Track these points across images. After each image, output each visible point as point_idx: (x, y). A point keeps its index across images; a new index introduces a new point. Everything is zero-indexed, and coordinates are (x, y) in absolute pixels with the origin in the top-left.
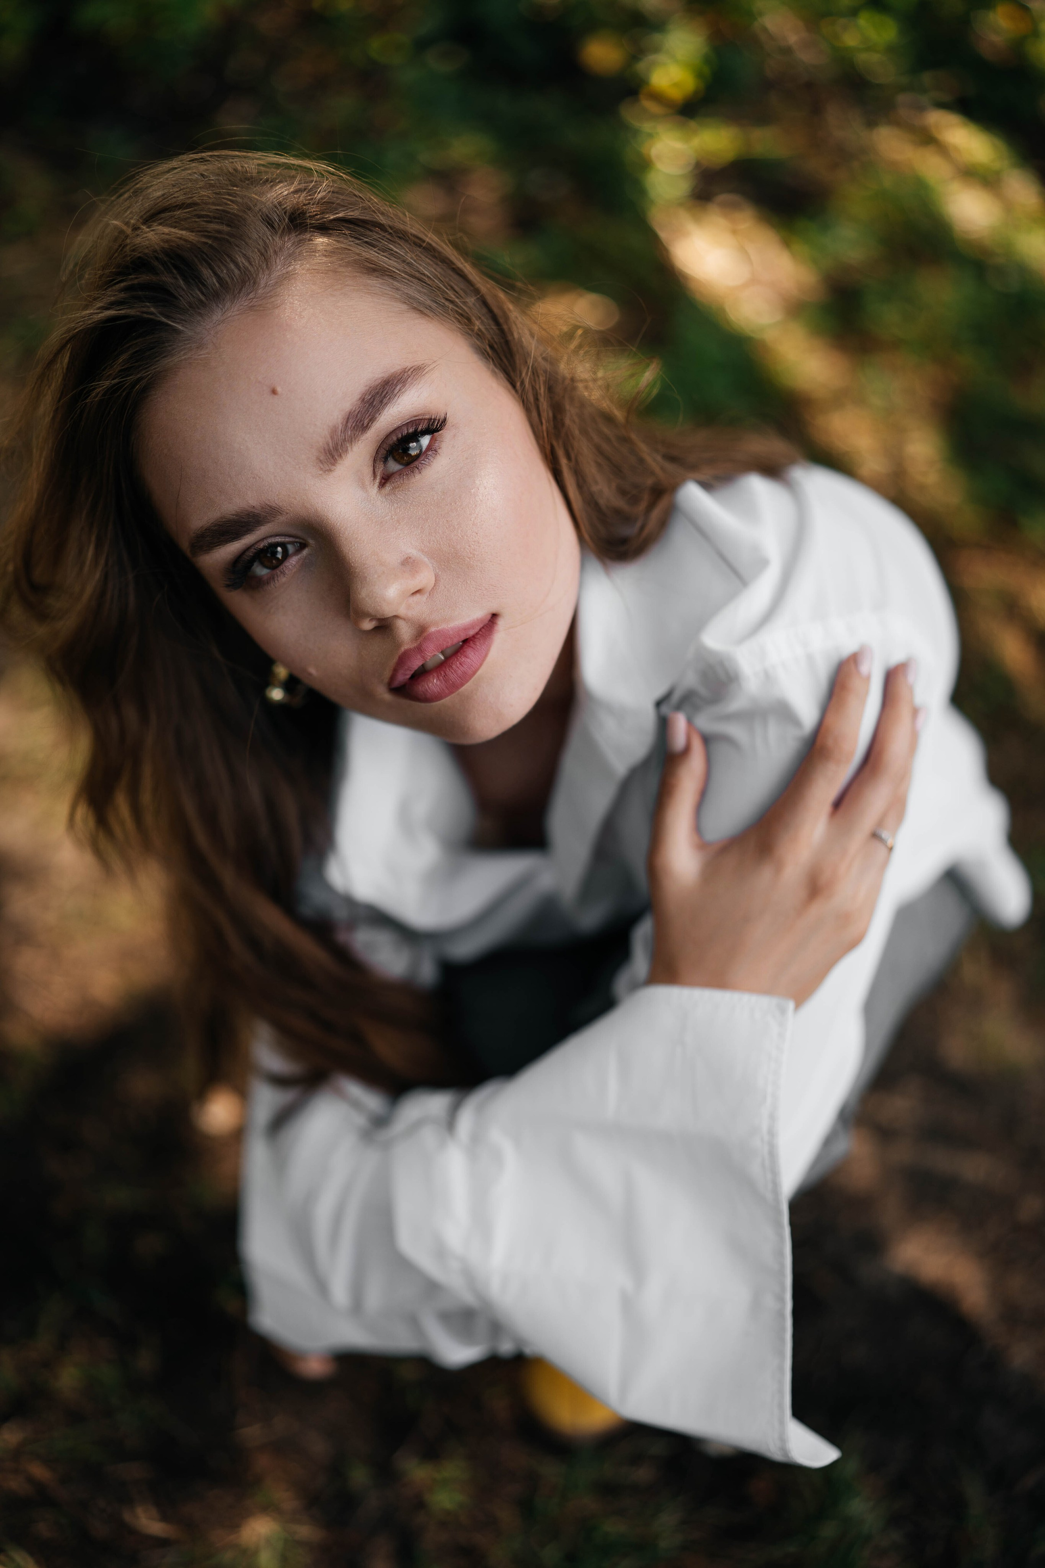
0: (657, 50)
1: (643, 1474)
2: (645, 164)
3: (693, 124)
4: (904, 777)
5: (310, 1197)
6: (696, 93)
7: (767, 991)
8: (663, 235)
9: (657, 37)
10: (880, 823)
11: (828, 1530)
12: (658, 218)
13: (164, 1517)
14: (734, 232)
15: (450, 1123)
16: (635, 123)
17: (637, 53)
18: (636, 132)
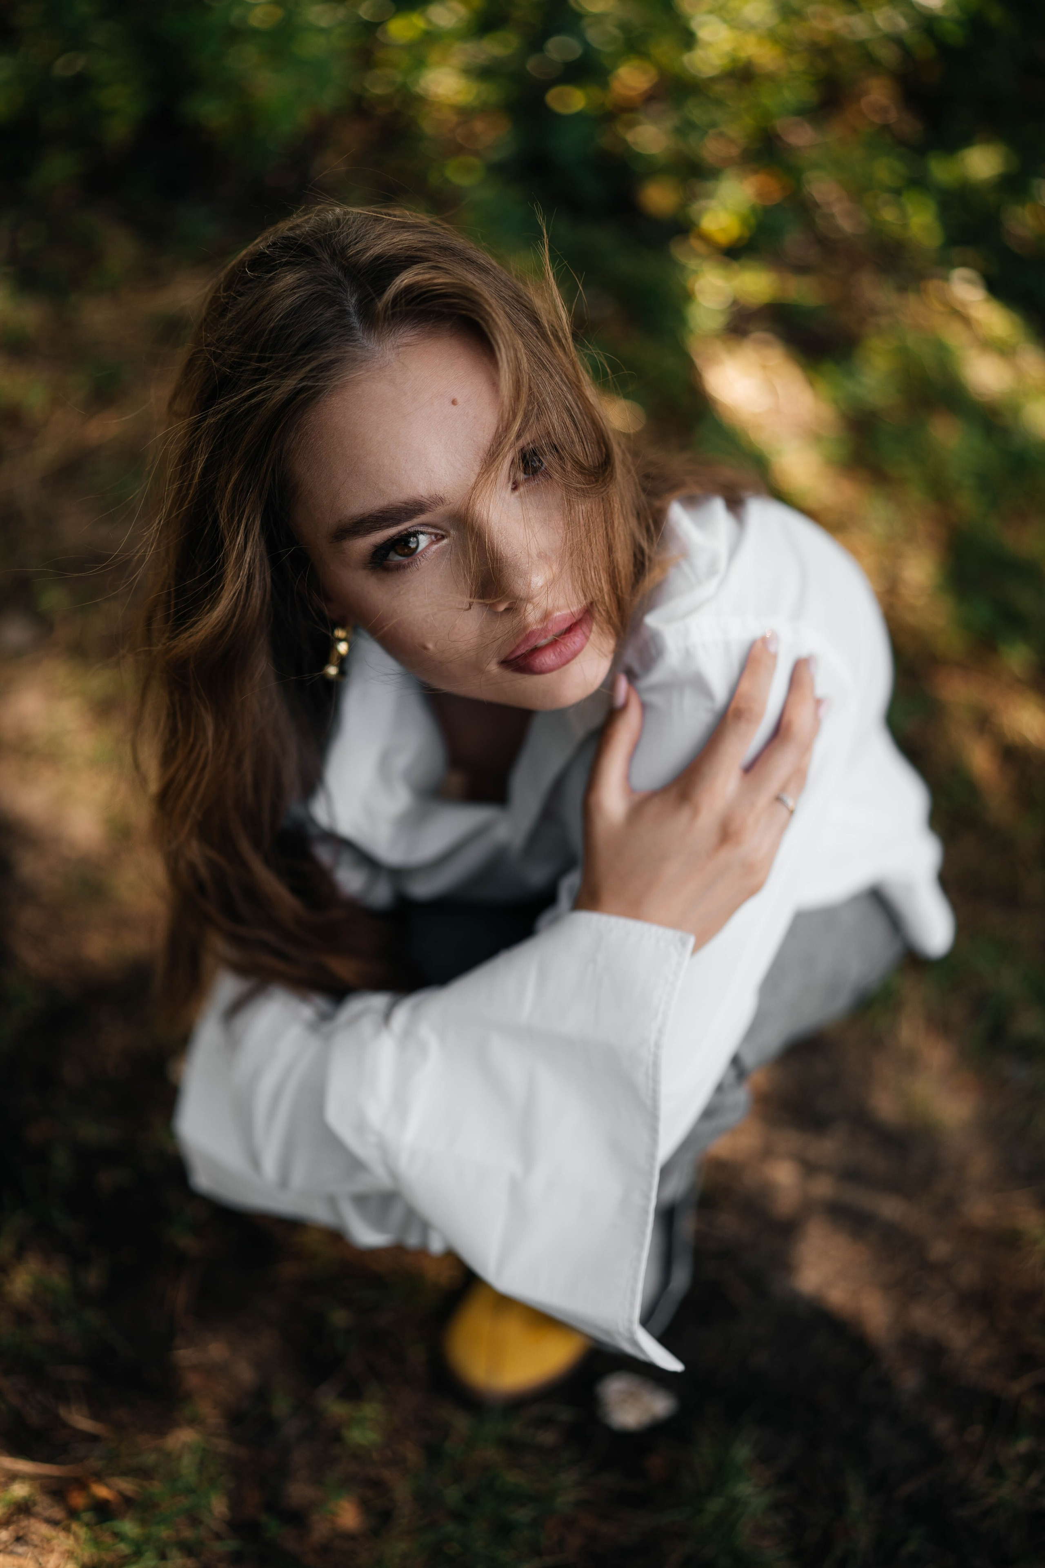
0: (709, 196)
1: (548, 1437)
2: (688, 296)
3: (735, 265)
4: (807, 749)
5: (256, 1076)
6: (740, 239)
7: (674, 925)
8: (698, 362)
9: (709, 185)
10: (783, 789)
11: (715, 1505)
12: (695, 346)
13: (95, 1416)
14: (764, 367)
15: (387, 1017)
16: (683, 260)
17: (690, 197)
18: (683, 268)
